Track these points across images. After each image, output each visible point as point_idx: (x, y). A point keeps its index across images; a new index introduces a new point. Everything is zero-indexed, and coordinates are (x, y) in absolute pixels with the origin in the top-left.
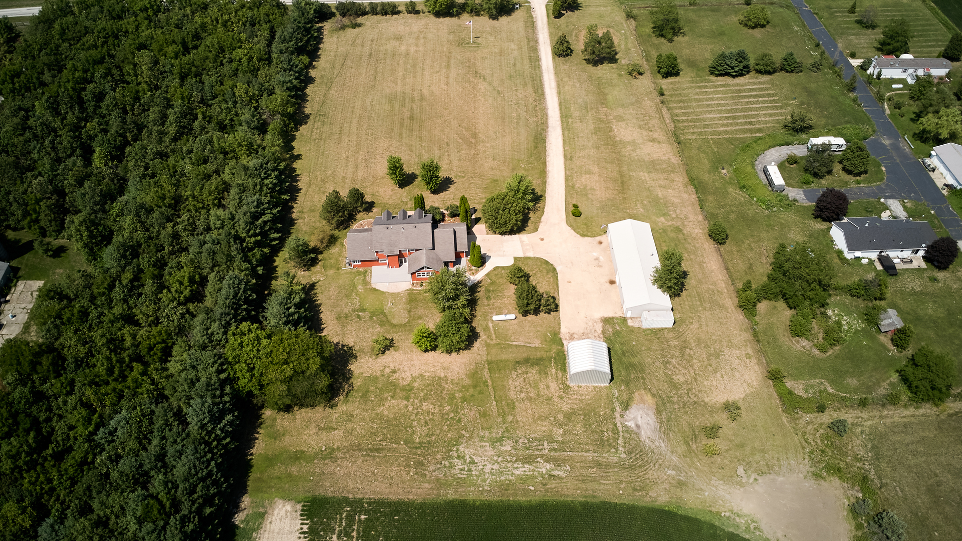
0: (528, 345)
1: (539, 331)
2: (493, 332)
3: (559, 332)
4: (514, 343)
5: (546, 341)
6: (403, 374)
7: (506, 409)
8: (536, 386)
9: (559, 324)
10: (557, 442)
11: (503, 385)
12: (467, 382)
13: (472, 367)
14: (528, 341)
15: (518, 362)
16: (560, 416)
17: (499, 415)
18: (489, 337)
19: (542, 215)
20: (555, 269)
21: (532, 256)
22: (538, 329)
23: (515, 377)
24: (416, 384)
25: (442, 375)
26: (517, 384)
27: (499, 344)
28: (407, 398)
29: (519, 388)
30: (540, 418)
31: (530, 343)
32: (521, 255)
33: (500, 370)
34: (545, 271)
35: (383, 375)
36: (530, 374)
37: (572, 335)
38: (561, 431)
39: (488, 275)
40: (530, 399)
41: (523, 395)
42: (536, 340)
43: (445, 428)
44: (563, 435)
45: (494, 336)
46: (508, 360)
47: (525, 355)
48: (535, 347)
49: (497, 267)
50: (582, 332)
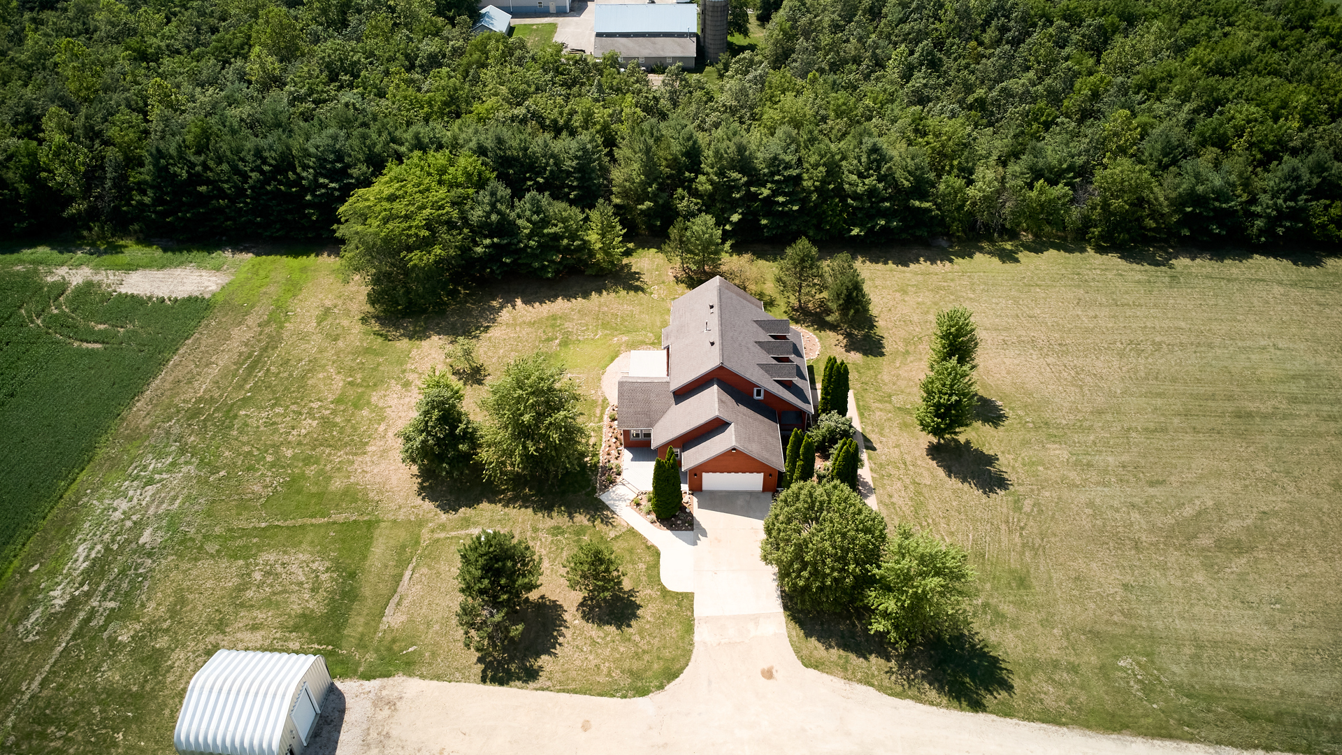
0: (396, 599)
1: (429, 625)
2: (453, 534)
3: (410, 674)
4: (408, 574)
5: (394, 641)
6: (395, 396)
7: (239, 543)
8: (268, 603)
9: (438, 677)
10: (104, 628)
11: (301, 542)
12: (337, 484)
13: (371, 495)
14: (406, 603)
15: (352, 575)
16: (162, 642)
17: (231, 530)
18: (443, 527)
19: (881, 688)
20: (643, 692)
21: (697, 638)
22: (437, 627)
23: (315, 566)
24: (365, 412)
25: (369, 449)
26: (294, 568)
27: (417, 543)
28: (338, 401)
29: (279, 569)
30: (182, 601)
31: (398, 604)
32: (699, 611)
33: (343, 541)
34: (636, 665)
35: (404, 371)
36: (307, 596)
37: (391, 704)
38: (124, 638)
39: (632, 532)
40: (241, 589)
41: (258, 576)
42: (404, 618)
43: (247, 449)
44: (112, 641)
45: (443, 535)
46: (365, 558)
47: (367, 591)
48: (382, 615)
49: (658, 554)
50: (394, 733)
